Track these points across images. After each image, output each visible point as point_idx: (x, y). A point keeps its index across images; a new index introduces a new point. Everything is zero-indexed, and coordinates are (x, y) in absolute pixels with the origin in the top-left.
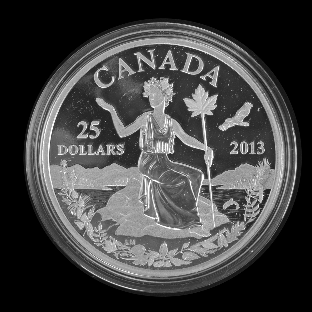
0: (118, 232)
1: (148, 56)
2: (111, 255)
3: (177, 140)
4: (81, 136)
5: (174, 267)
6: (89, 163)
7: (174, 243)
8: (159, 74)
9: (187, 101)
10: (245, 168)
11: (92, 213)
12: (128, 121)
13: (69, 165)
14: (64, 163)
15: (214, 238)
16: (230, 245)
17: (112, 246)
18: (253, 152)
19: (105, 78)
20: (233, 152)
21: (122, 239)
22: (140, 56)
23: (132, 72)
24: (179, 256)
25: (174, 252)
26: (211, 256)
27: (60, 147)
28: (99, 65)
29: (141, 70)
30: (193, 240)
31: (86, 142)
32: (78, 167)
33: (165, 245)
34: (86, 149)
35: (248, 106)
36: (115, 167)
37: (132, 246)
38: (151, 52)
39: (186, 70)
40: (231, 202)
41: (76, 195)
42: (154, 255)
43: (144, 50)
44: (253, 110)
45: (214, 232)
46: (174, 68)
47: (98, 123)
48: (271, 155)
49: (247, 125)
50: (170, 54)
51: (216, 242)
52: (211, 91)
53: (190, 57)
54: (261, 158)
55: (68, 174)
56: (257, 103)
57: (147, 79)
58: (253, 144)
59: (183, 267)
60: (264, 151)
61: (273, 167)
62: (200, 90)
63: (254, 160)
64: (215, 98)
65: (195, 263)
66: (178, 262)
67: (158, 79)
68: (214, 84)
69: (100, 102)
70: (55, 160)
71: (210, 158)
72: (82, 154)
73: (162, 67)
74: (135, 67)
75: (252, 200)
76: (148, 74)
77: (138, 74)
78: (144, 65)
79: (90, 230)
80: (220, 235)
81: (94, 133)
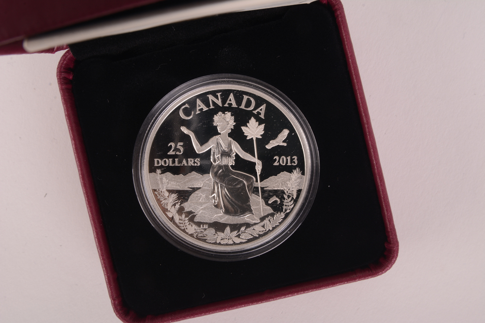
0: (196, 219)
1: (217, 97)
2: (192, 235)
3: (237, 155)
4: (171, 153)
5: (235, 244)
6: (176, 171)
7: (235, 227)
8: (224, 110)
9: (243, 128)
10: (284, 175)
11: (178, 206)
12: (203, 141)
13: (163, 172)
14: (159, 171)
15: (262, 224)
16: (274, 228)
17: (192, 229)
18: (289, 164)
19: (187, 112)
20: (276, 164)
21: (199, 224)
22: (211, 97)
23: (205, 109)
24: (238, 236)
25: (235, 233)
26: (260, 236)
27: (156, 160)
28: (184, 104)
29: (212, 107)
30: (248, 225)
31: (174, 157)
32: (169, 174)
33: (228, 229)
34: (174, 162)
35: (285, 133)
36: (194, 174)
37: (205, 229)
38: (219, 94)
39: (243, 107)
40: (274, 199)
41: (167, 194)
42: (221, 235)
43: (214, 93)
44: (289, 135)
45: (262, 219)
46: (234, 105)
47: (182, 144)
48: (301, 166)
49: (285, 144)
50: (231, 97)
51: (263, 226)
52: (260, 121)
53: (246, 97)
54: (295, 167)
55: (161, 179)
56: (292, 130)
57: (216, 113)
58: (289, 158)
59: (241, 243)
60: (296, 162)
61: (303, 174)
62: (253, 122)
63: (290, 169)
64: (263, 126)
65: (249, 241)
66: (238, 241)
67: (224, 113)
68: (262, 116)
69: (184, 129)
70: (152, 169)
71: (259, 168)
72: (171, 165)
73: (226, 105)
74: (208, 105)
75: (289, 197)
76: (217, 109)
77: (210, 109)
78: (214, 103)
79: (177, 218)
80: (266, 221)
81: (179, 150)
